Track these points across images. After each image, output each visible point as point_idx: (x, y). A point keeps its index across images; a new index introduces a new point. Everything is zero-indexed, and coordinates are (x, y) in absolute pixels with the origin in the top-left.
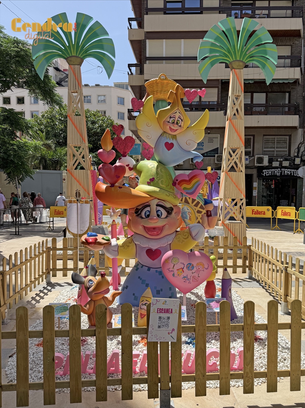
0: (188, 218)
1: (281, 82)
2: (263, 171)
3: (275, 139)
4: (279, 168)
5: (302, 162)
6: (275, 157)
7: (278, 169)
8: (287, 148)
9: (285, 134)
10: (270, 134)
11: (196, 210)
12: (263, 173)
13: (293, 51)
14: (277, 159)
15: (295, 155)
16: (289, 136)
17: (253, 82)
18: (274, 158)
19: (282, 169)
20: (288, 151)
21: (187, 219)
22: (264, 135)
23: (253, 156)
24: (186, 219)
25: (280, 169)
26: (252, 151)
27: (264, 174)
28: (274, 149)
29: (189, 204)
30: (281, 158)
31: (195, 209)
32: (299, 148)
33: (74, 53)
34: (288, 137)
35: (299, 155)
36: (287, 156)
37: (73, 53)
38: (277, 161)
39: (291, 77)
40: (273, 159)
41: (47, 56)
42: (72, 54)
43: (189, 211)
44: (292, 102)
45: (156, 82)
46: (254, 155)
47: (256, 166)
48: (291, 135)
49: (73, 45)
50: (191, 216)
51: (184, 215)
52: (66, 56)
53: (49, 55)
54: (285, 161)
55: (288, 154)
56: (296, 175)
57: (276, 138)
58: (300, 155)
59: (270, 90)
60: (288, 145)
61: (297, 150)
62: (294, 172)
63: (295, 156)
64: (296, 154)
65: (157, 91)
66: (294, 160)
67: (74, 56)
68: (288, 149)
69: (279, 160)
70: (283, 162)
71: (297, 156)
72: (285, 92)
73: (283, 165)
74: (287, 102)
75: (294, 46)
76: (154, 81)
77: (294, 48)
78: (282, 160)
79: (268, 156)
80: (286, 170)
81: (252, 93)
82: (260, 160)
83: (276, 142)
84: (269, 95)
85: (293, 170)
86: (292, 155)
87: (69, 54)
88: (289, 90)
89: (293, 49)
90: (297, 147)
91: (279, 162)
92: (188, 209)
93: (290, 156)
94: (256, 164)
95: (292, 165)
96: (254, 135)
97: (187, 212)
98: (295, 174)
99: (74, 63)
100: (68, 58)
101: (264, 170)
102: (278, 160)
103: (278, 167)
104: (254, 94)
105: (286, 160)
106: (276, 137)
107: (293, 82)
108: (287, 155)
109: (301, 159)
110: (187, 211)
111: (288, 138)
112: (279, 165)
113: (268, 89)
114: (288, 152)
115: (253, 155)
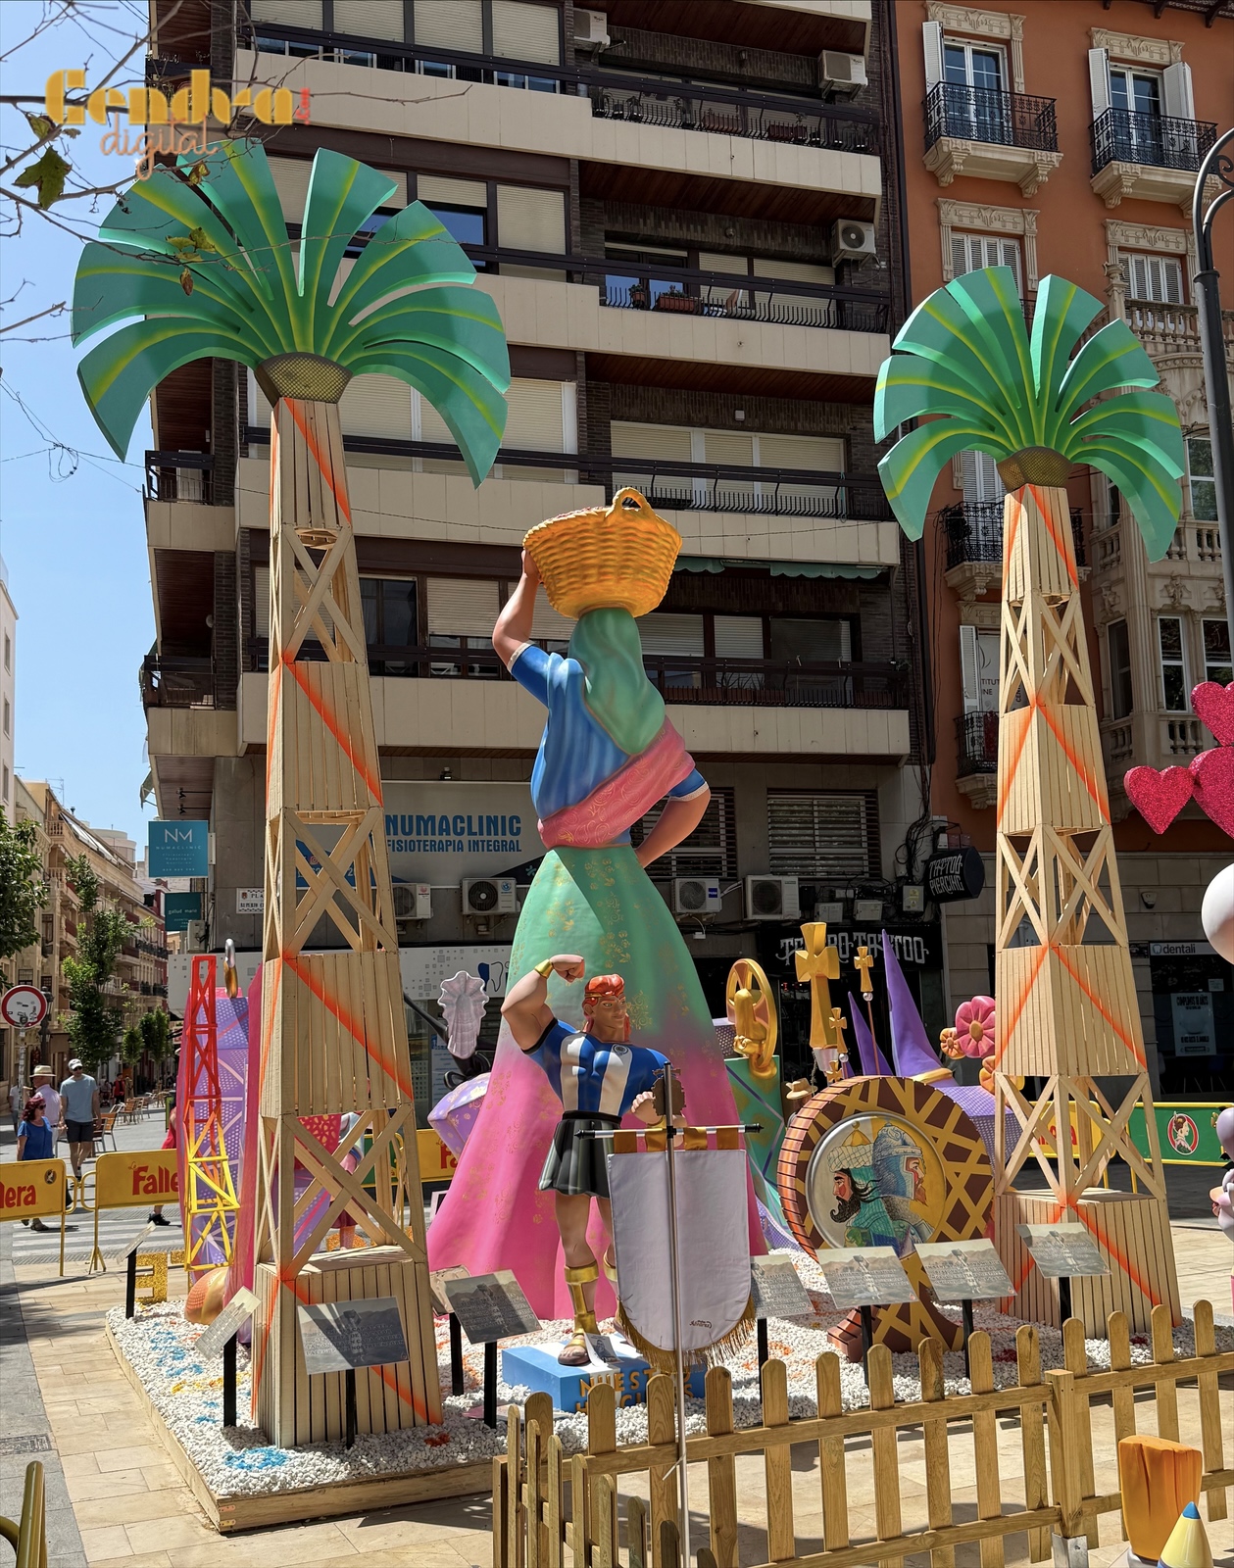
0: (910, 1190)
1: (829, 574)
2: (782, 941)
3: (812, 805)
4: (843, 931)
5: (930, 903)
6: (823, 883)
7: (841, 935)
8: (860, 843)
9: (853, 788)
10: (793, 786)
11: (941, 1146)
12: (783, 954)
13: (854, 457)
14: (832, 893)
15: (899, 875)
16: (867, 796)
17: (720, 570)
18: (818, 885)
19: (855, 934)
20: (866, 857)
21: (904, 1194)
22: (770, 791)
23: (733, 876)
24: (897, 1199)
25: (846, 935)
26: (724, 857)
27: (787, 957)
28: (812, 850)
29: (902, 1112)
30: (847, 888)
31: (936, 1139)
32: (910, 845)
33: (304, 342)
34: (861, 800)
35: (914, 873)
36: (867, 880)
37: (297, 339)
38: (832, 899)
39: (870, 557)
40: (817, 890)
41: (159, 338)
42: (292, 343)
43: (909, 1149)
44: (868, 656)
45: (598, 524)
46: (740, 875)
47: (755, 921)
48: (875, 791)
49: (301, 304)
50: (921, 1181)
51: (888, 1176)
52: (265, 349)
53: (171, 334)
54: (862, 898)
55: (866, 869)
56: (911, 959)
57: (815, 802)
58: (918, 873)
59: (781, 604)
60: (864, 833)
61: (902, 854)
62: (905, 948)
63: (899, 879)
64: (902, 871)
65: (601, 567)
66: (899, 895)
67: (305, 356)
68: (866, 851)
69: (840, 894)
70: (860, 904)
71: (909, 880)
72: (836, 617)
73: (859, 918)
74: (845, 655)
75: (859, 440)
76: (591, 521)
77: (860, 447)
78: (850, 894)
79: (799, 879)
80: (872, 939)
81: (709, 615)
82: (768, 897)
83: (816, 820)
84: (777, 624)
85: (900, 937)
86: (887, 873)
87: (276, 342)
88: (851, 609)
89: (853, 450)
90: (901, 839)
91: (840, 904)
92: (905, 1143)
93: (881, 879)
94: (754, 913)
95: (893, 917)
96: (732, 788)
97: (903, 1160)
98: (909, 956)
99: (307, 392)
100: (273, 360)
101: (787, 941)
102: (837, 896)
103: (837, 924)
104: (717, 619)
105: (867, 894)
106: (817, 799)
107: (875, 576)
108: (867, 876)
109: (927, 890)
110: (901, 1150)
111: (862, 803)
112: (844, 917)
113: (774, 600)
114: (866, 863)
115: (735, 875)
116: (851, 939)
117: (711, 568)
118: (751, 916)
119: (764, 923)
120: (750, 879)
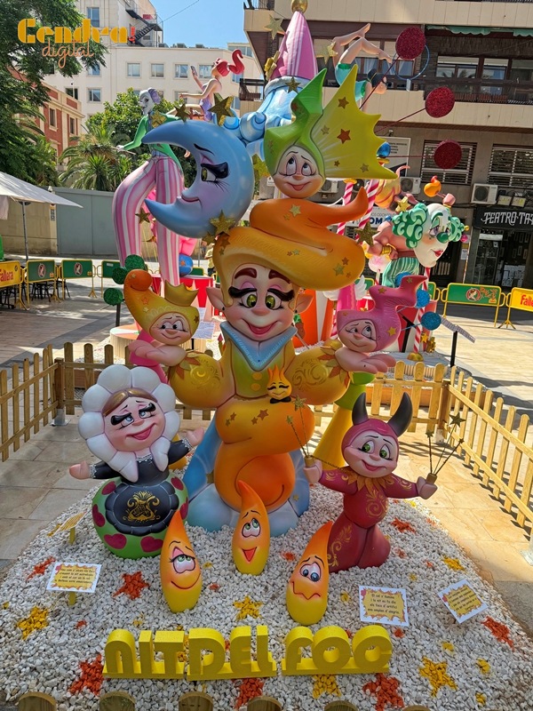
2: (485, 214)
3: (514, 153)
6: (510, 189)
7: (513, 213)
10: (505, 144)
17: (488, 33)
18: (507, 190)
19: (520, 213)
22: (494, 145)
23: (469, 184)
25: (516, 213)
26: (468, 174)
27: (486, 220)
28: (510, 174)
46: (472, 183)
47: (473, 204)
59: (519, 52)
79: (499, 187)
81: (482, 57)
84: (515, 63)
94: (474, 200)
96: (476, 143)
101: (488, 213)
104: (486, 59)
106: (517, 150)
113: (515, 50)
116: (518, 215)
117: (483, 33)
118: (472, 202)
119: (478, 205)
120: (475, 185)
